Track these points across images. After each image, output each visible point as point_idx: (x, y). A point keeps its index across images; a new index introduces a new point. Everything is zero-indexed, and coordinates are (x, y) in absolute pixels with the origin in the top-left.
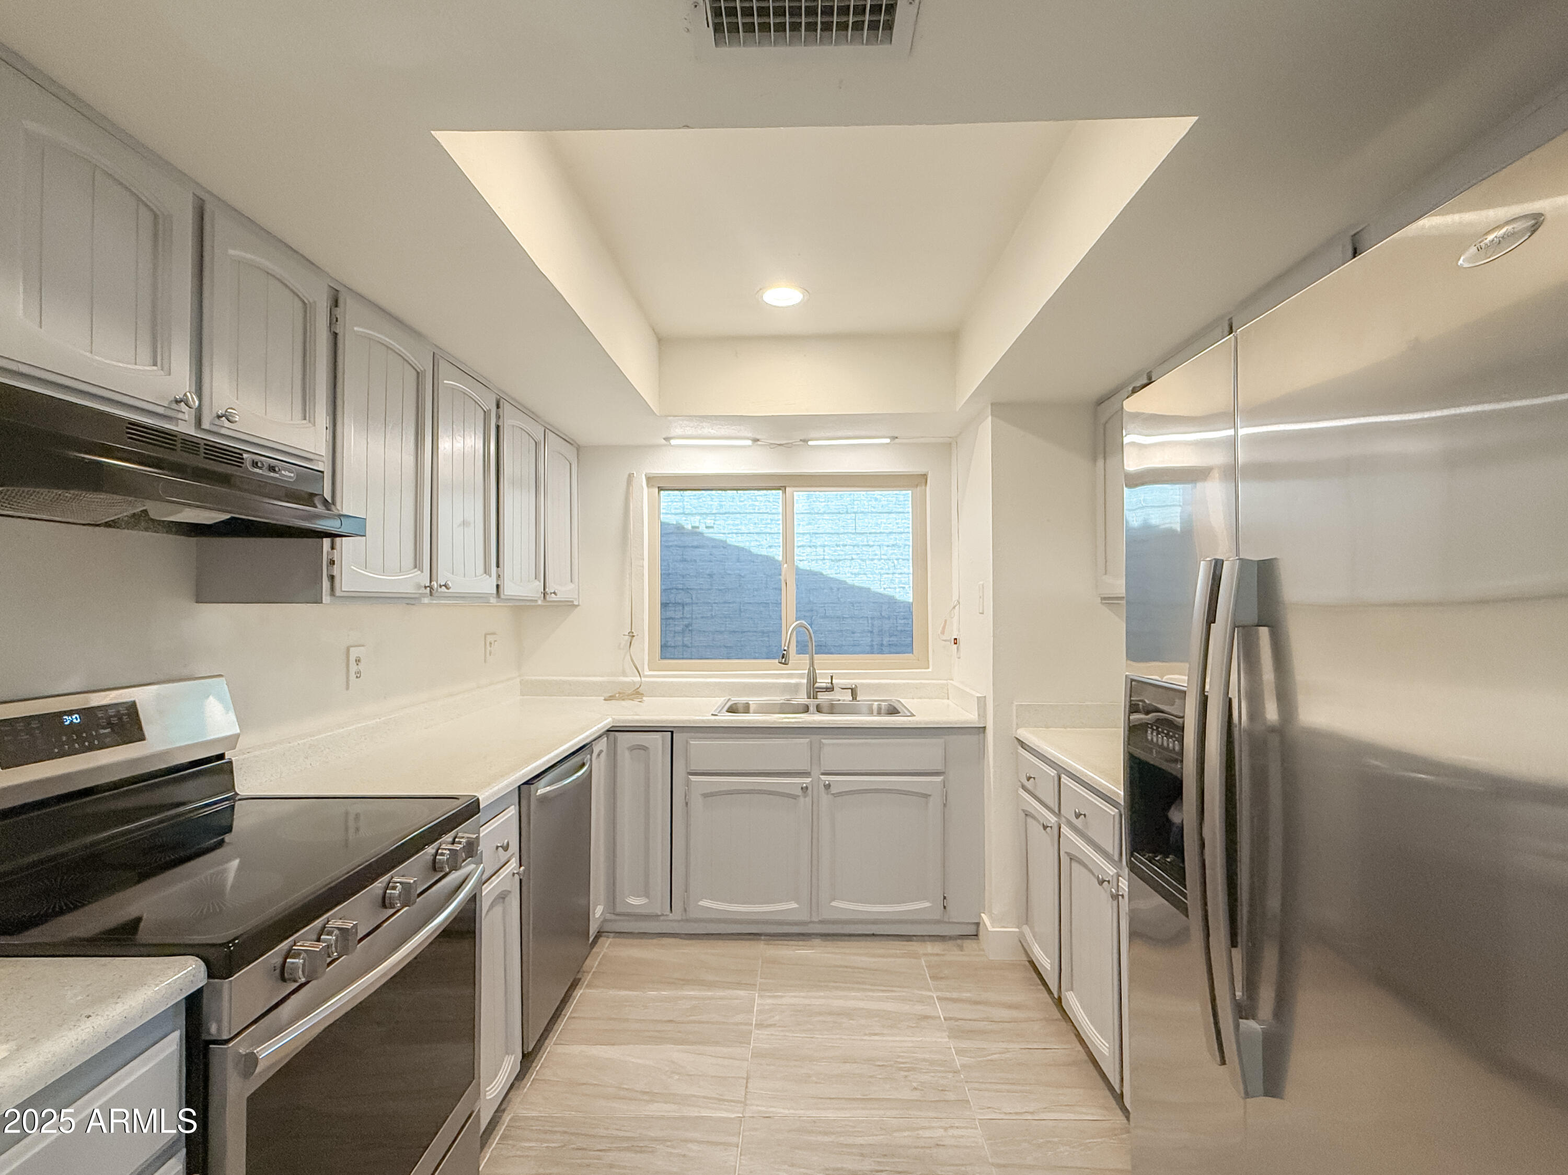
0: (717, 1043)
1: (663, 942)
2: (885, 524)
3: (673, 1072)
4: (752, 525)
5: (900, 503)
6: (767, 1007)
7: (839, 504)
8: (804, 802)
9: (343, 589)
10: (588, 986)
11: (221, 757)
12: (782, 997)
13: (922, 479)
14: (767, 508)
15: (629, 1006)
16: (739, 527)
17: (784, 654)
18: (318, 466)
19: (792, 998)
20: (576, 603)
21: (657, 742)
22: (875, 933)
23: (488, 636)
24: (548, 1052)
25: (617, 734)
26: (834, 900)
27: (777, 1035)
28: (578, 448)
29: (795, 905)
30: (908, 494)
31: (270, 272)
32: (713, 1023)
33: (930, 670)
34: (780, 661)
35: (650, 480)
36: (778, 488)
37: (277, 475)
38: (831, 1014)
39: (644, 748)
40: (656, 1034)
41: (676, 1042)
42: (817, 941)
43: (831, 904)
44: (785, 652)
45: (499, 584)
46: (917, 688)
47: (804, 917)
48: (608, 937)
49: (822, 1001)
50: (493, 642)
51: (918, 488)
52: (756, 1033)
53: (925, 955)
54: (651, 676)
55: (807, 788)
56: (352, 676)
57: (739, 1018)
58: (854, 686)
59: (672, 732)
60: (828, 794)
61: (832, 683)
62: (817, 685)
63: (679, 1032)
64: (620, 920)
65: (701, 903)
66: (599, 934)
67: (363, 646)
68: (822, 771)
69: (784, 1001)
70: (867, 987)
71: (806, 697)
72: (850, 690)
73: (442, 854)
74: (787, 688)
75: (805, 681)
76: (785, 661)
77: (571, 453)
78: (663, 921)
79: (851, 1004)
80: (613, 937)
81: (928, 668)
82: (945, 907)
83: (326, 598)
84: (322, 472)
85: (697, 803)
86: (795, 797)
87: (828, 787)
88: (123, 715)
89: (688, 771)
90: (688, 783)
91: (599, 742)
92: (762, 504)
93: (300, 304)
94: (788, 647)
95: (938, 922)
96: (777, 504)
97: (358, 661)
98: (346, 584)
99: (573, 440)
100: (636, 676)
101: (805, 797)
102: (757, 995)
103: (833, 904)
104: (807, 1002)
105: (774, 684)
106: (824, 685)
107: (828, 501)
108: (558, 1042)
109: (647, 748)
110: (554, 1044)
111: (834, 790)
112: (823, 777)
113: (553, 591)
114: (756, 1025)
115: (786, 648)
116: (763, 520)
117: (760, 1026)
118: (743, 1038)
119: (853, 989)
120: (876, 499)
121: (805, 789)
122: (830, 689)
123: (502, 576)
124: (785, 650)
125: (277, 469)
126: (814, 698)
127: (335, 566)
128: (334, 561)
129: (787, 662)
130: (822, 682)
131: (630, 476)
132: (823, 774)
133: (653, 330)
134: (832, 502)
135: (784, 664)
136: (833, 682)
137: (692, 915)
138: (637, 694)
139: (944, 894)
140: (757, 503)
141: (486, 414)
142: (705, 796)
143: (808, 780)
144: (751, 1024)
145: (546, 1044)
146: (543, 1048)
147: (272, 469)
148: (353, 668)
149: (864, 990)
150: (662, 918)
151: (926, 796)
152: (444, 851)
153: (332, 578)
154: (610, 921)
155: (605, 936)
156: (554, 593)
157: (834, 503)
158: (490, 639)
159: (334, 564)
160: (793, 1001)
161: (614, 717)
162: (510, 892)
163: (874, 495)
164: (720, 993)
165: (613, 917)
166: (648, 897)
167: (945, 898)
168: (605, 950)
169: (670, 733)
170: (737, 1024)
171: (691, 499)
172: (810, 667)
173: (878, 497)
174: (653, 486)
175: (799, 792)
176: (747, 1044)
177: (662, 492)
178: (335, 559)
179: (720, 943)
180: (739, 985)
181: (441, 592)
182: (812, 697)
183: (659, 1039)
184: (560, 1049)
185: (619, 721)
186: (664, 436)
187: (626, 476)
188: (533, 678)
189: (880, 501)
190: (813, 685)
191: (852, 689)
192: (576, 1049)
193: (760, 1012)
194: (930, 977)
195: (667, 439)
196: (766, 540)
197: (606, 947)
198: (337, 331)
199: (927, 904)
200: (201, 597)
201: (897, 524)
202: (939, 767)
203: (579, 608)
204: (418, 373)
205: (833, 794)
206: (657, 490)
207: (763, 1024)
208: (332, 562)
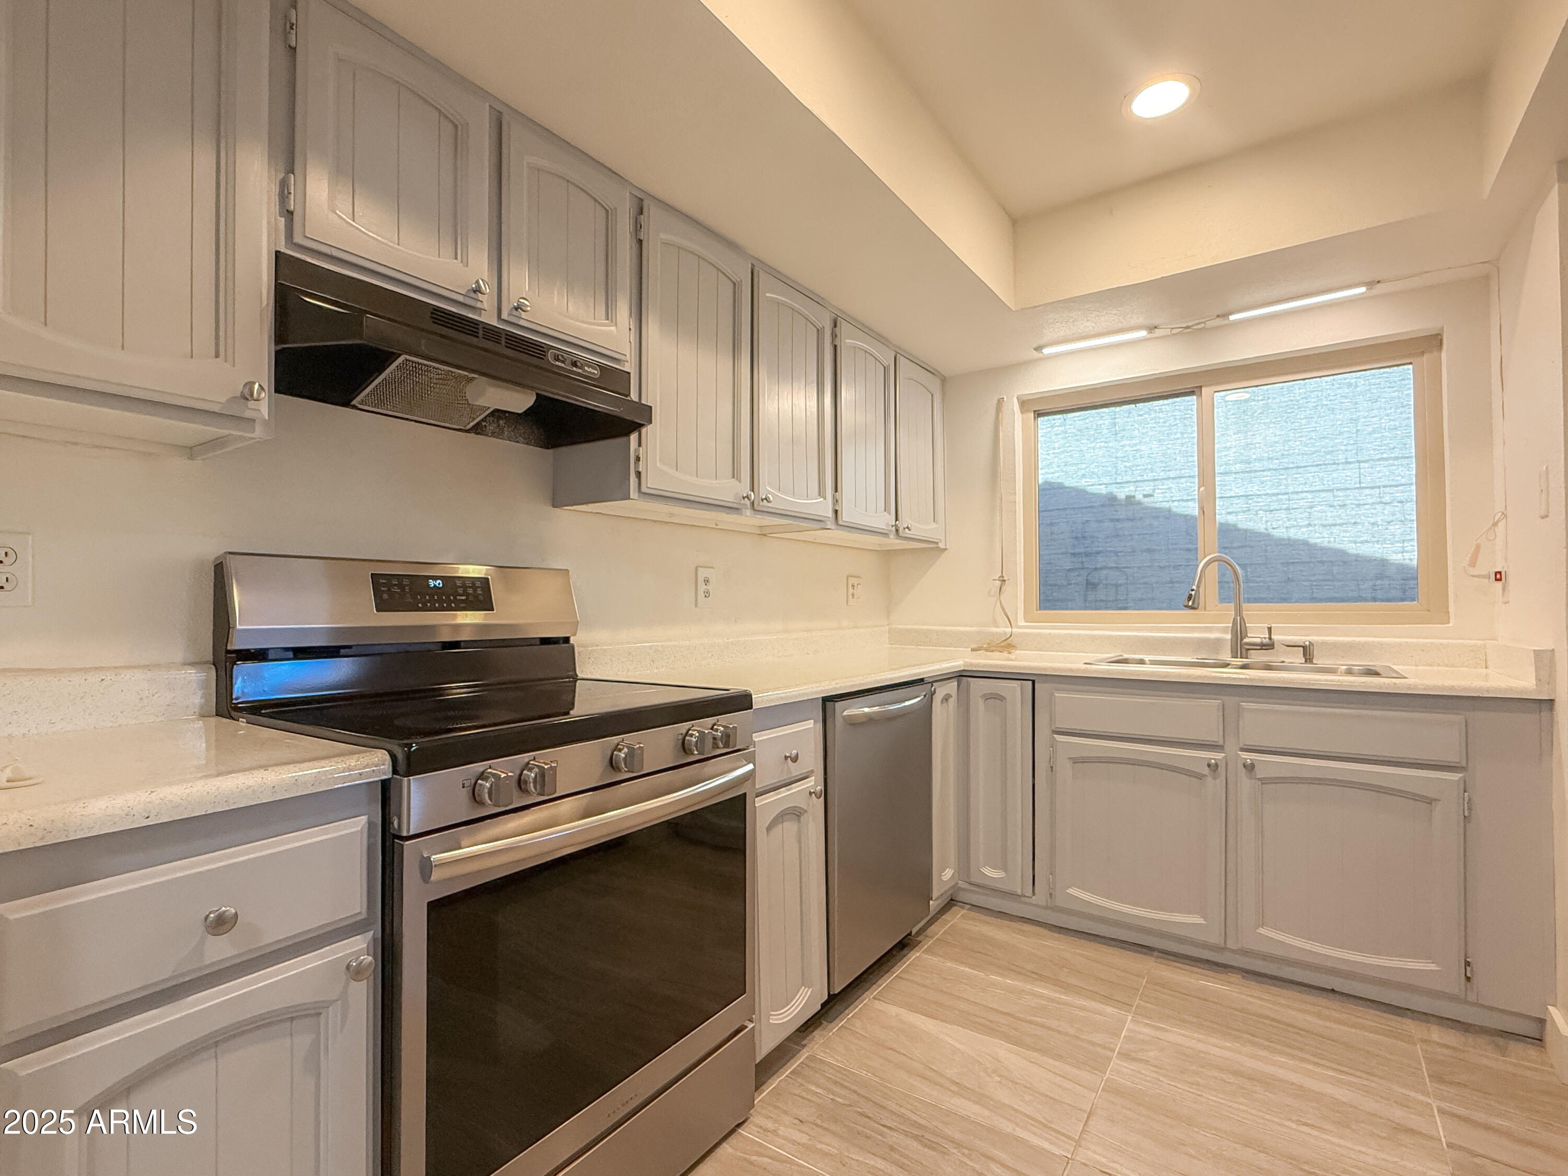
0: (1059, 1057)
1: (1023, 928)
2: (1365, 418)
3: (994, 1072)
4: (1154, 442)
5: (1393, 384)
6: (1141, 1037)
7: (1286, 399)
8: (1213, 786)
9: (649, 486)
10: (927, 951)
11: (566, 640)
12: (1167, 1031)
13: (1434, 341)
14: (1175, 419)
15: (965, 984)
16: (1138, 447)
17: (1191, 595)
18: (624, 366)
19: (1177, 1036)
20: (942, 546)
21: (1016, 692)
22: (1335, 989)
23: (850, 578)
24: (865, 1004)
25: (969, 679)
26: (1263, 925)
27: (1146, 1076)
28: (944, 380)
29: (1200, 920)
30: (1409, 369)
31: (571, 180)
32: (1059, 1032)
33: (1451, 625)
34: (1186, 604)
35: (1024, 404)
36: (1192, 393)
37: (580, 371)
38: (1235, 1073)
39: (1001, 698)
40: (988, 1023)
41: (1008, 1039)
42: (1235, 978)
43: (1257, 931)
44: (1193, 593)
45: (837, 509)
46: (1423, 651)
47: (1215, 938)
48: (963, 908)
49: (1228, 1054)
50: (856, 585)
51: (1425, 356)
52: (1115, 1062)
53: (1424, 1041)
54: (1022, 627)
55: (1217, 765)
56: (701, 594)
57: (1098, 1038)
58: (1307, 643)
59: (1034, 682)
60: (1251, 778)
61: (1270, 638)
62: (1246, 640)
63: (1016, 1029)
64: (972, 891)
65: (1070, 891)
66: (951, 903)
67: (713, 568)
68: (1241, 745)
69: (1171, 1037)
70: (1306, 1056)
71: (1230, 656)
72: (1302, 649)
73: (692, 735)
74: (1201, 644)
75: (1229, 637)
76: (1193, 603)
77: (935, 385)
78: (1025, 903)
79: (1281, 1073)
80: (969, 909)
81: (1448, 623)
82: (1468, 979)
83: (633, 493)
84: (629, 373)
85: (1065, 769)
86: (1200, 777)
87: (1250, 768)
88: (478, 587)
89: (1053, 728)
90: (1053, 744)
91: (945, 684)
92: (1170, 414)
93: (604, 211)
94: (1198, 587)
95: (1453, 998)
96: (1190, 412)
97: (707, 581)
98: (651, 482)
99: (937, 371)
100: (1007, 627)
101: (1215, 779)
102: (1130, 1018)
103: (1261, 931)
104: (1200, 1046)
105: (1183, 639)
106: (1258, 640)
107: (1269, 398)
108: (877, 996)
109: (1005, 698)
110: (874, 998)
111: (1260, 773)
112: (1244, 755)
113: (906, 526)
114: (1119, 1053)
115: (1194, 587)
116: (1171, 434)
117: (1125, 1056)
118: (1098, 1064)
119: (1281, 1053)
120: (1350, 385)
121: (1214, 768)
122: (1268, 646)
123: (840, 501)
124: (1193, 590)
125: (579, 364)
126: (1241, 658)
127: (641, 462)
128: (639, 458)
129: (1196, 605)
130: (1256, 635)
131: (1000, 402)
132: (1242, 750)
133: (1004, 209)
134: (1275, 398)
135: (1192, 608)
136: (1273, 637)
137: (1060, 902)
138: (1007, 645)
139: (1466, 957)
140: (1161, 415)
141: (820, 332)
142: (1075, 761)
143: (1220, 756)
144: (1113, 1051)
145: (865, 995)
146: (861, 998)
147: (574, 364)
148: (702, 587)
149: (1302, 1060)
150: (1023, 899)
151: (1430, 801)
152: (694, 733)
153: (638, 474)
154: (964, 890)
155: (960, 906)
156: (908, 528)
157: (1278, 400)
158: (853, 581)
159: (639, 460)
160: (1180, 1040)
161: (966, 660)
162: (806, 811)
163: (1345, 379)
164: (1081, 1002)
165: (966, 886)
166: (1006, 871)
167: (1467, 964)
168: (956, 920)
169: (1030, 683)
170: (1093, 1044)
171: (1074, 421)
172: (1236, 615)
173: (1353, 381)
174: (1028, 411)
175: (1206, 771)
176: (1101, 1072)
177: (1040, 419)
178: (641, 456)
179: (1097, 946)
180: (1107, 999)
181: (763, 506)
182: (1239, 656)
183: (990, 1030)
184: (878, 1005)
185: (971, 665)
186: (1035, 346)
187: (995, 402)
188: (901, 627)
189: (1356, 386)
190: (1242, 640)
191: (1304, 647)
192: (893, 1010)
193: (1128, 1039)
194: (1429, 1076)
195: (1038, 349)
196: (1175, 459)
197: (956, 917)
198: (642, 238)
199: (1433, 967)
200: (557, 502)
201: (1387, 415)
202: (1453, 757)
203: (946, 552)
204: (735, 284)
205: (1259, 779)
206: (1032, 415)
207: (1129, 1056)
208: (638, 459)
